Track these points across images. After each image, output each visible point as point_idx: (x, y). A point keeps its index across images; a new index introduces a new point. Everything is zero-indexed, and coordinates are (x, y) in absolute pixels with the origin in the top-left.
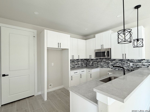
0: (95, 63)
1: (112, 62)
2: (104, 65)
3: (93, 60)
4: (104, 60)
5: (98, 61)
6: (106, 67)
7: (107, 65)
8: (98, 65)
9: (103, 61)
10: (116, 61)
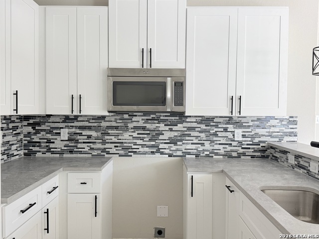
0: (89, 137)
1: (175, 128)
2: (135, 144)
3: (76, 124)
4: (139, 121)
5: (104, 124)
6: (145, 153)
7: (150, 140)
8: (107, 146)
9: (131, 125)
10: (189, 125)
